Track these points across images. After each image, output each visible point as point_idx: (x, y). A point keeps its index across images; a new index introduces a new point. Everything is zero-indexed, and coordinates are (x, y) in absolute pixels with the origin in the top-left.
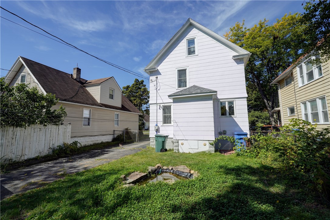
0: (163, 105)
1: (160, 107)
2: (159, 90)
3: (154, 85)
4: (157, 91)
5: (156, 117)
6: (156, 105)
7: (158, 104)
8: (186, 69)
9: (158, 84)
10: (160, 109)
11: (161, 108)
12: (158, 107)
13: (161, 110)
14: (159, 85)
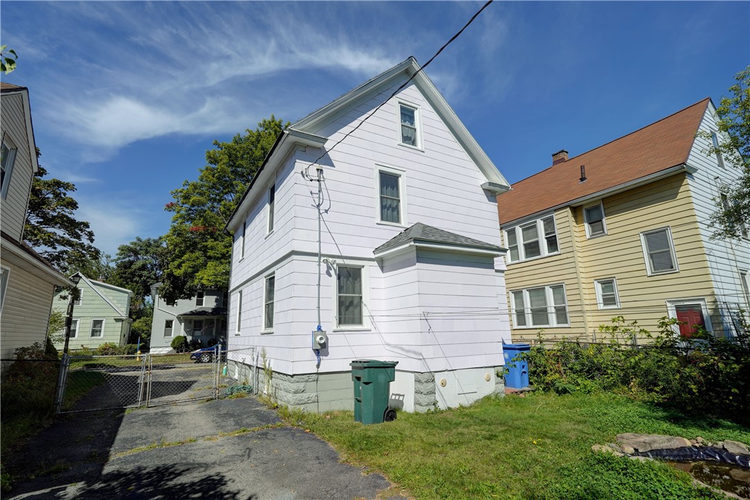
0: (339, 261)
1: (329, 268)
2: (326, 211)
3: (311, 193)
4: (320, 214)
5: (317, 299)
6: (316, 259)
7: (324, 256)
8: (400, 176)
9: (324, 191)
10: (330, 275)
11: (332, 272)
12: (324, 267)
13: (334, 277)
14: (326, 197)
